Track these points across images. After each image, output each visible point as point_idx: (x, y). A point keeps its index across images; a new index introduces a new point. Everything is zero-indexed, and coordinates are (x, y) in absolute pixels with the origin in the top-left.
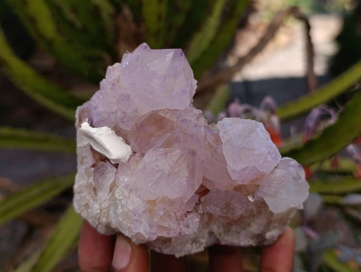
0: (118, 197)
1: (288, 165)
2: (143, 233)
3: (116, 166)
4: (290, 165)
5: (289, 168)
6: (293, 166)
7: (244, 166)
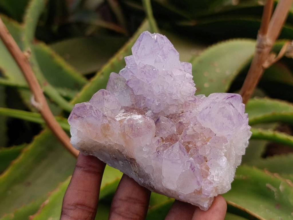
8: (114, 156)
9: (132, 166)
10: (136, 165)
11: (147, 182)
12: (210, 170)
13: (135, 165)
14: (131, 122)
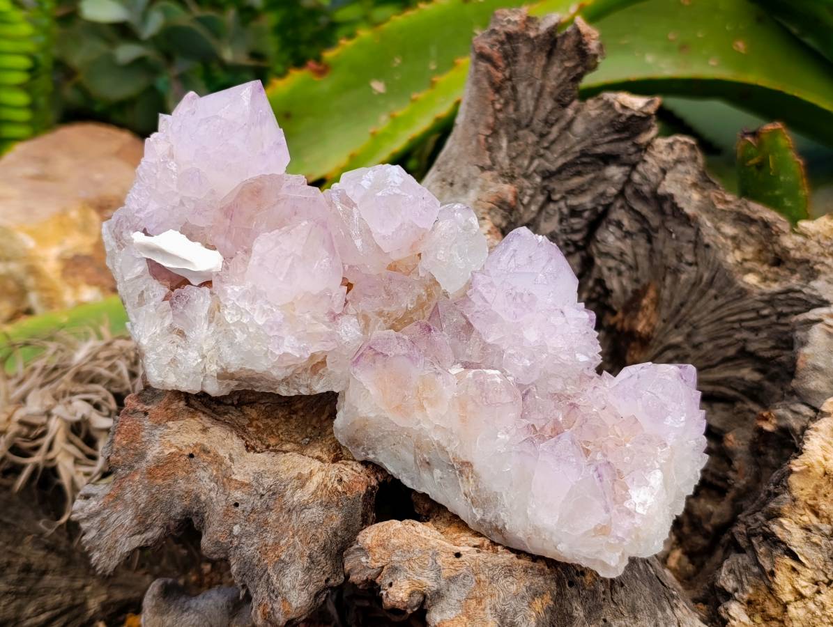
0: (231, 320)
1: (452, 211)
2: (290, 352)
3: (208, 283)
4: (455, 211)
5: (456, 215)
6: (460, 210)
7: (398, 224)
8: (425, 456)
9: (462, 481)
10: (472, 477)
11: (489, 517)
12: (629, 491)
13: (468, 478)
14: (482, 378)
